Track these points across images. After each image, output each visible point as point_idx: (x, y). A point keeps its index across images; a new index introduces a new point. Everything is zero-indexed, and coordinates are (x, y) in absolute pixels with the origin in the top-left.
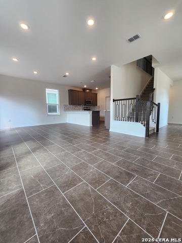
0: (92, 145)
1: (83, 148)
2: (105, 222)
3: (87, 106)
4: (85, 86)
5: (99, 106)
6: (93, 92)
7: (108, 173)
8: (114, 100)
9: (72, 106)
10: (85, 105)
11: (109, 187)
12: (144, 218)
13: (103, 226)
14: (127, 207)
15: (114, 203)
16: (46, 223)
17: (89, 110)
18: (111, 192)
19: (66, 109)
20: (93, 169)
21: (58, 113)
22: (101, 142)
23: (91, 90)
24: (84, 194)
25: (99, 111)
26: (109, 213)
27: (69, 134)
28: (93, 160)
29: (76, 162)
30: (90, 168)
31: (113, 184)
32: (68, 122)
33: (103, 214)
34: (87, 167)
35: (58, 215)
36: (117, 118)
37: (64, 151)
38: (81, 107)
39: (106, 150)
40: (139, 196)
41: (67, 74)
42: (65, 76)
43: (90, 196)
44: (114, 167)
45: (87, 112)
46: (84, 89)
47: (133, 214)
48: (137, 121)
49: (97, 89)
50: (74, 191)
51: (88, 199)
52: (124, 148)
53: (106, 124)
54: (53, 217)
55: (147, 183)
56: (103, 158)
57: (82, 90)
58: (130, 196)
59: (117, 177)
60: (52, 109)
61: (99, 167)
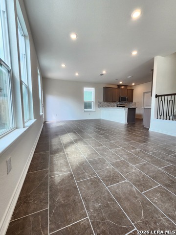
0: (131, 144)
1: (120, 146)
3: (122, 103)
4: (121, 83)
5: (135, 103)
6: (128, 88)
7: (155, 178)
8: (157, 96)
9: (106, 103)
10: (120, 102)
11: (158, 195)
15: (169, 216)
16: (95, 210)
17: (124, 107)
18: (163, 201)
19: (101, 106)
20: (134, 169)
21: (93, 108)
22: (140, 141)
23: (126, 86)
24: (129, 194)
25: (135, 109)
28: (134, 160)
29: (116, 159)
30: (132, 168)
32: (102, 118)
34: (128, 166)
35: (105, 207)
36: (160, 116)
37: (102, 145)
38: (116, 104)
39: (148, 151)
41: (104, 72)
42: (102, 75)
43: (136, 198)
44: (162, 173)
45: (123, 109)
46: (119, 86)
49: (133, 84)
50: (118, 187)
51: (135, 201)
52: (172, 152)
54: (100, 206)
56: (146, 160)
57: (117, 87)
59: (167, 185)
60: (87, 106)
61: (142, 168)
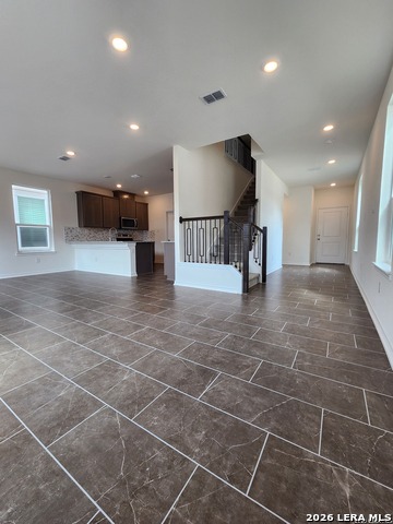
0: (133, 319)
1: (109, 329)
2: (146, 488)
3: (125, 232)
4: (119, 186)
5: (153, 232)
6: (137, 200)
7: (163, 377)
8: (181, 220)
9: (86, 231)
10: (120, 228)
11: (162, 408)
12: (227, 456)
13: (141, 499)
14: (196, 441)
15: (171, 441)
17: (131, 240)
18: (166, 418)
19: (72, 238)
20: (129, 373)
21: (50, 247)
22: (153, 310)
23: (132, 195)
24: (103, 437)
25: (153, 243)
26: (158, 465)
27: (78, 297)
28: (130, 354)
29: (90, 364)
30: (124, 372)
31: (173, 399)
32: (76, 268)
33: (143, 471)
34: (116, 371)
36: (188, 257)
38: (110, 234)
39: (163, 327)
40: (220, 413)
41: (70, 153)
42: (65, 159)
43: (117, 436)
44: (176, 363)
45: (125, 245)
46: (117, 193)
47: (207, 453)
48: (227, 262)
49: (146, 193)
50: (79, 433)
51: (111, 446)
52: (200, 318)
53: (166, 272)
55: (237, 383)
56: (156, 346)
57: (112, 195)
58: (204, 417)
59: (180, 384)
60: (33, 237)
61: (144, 367)
